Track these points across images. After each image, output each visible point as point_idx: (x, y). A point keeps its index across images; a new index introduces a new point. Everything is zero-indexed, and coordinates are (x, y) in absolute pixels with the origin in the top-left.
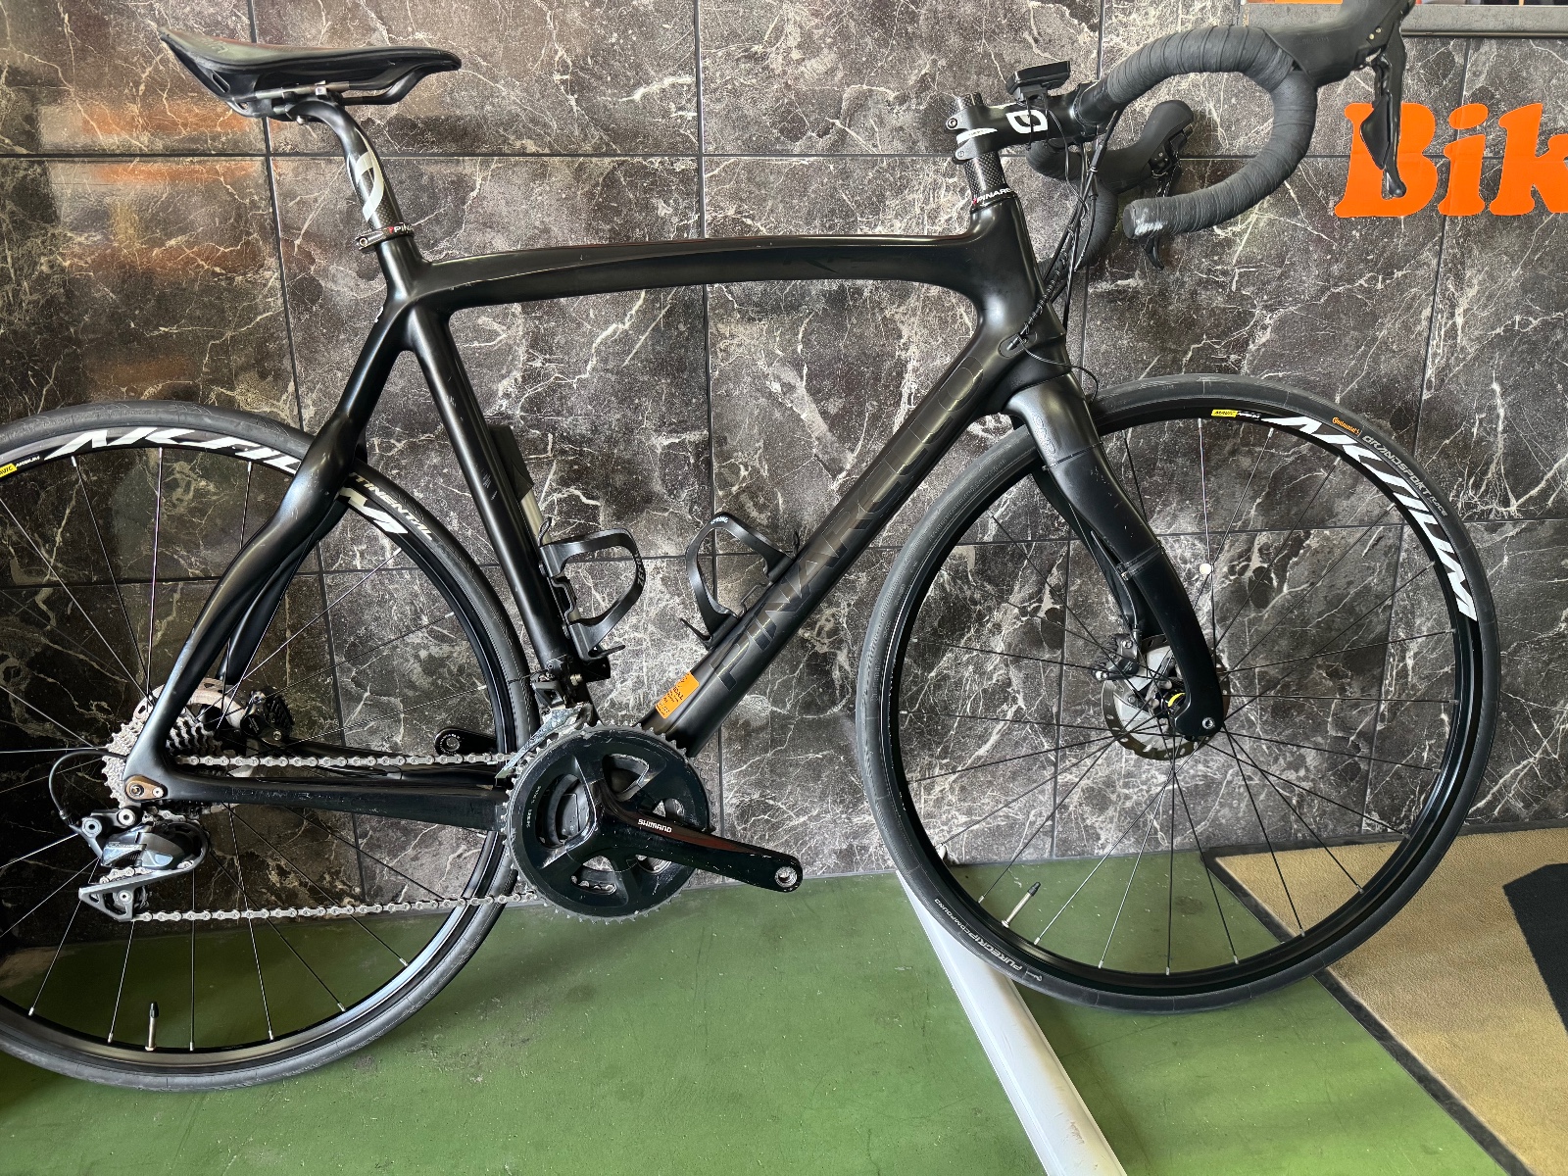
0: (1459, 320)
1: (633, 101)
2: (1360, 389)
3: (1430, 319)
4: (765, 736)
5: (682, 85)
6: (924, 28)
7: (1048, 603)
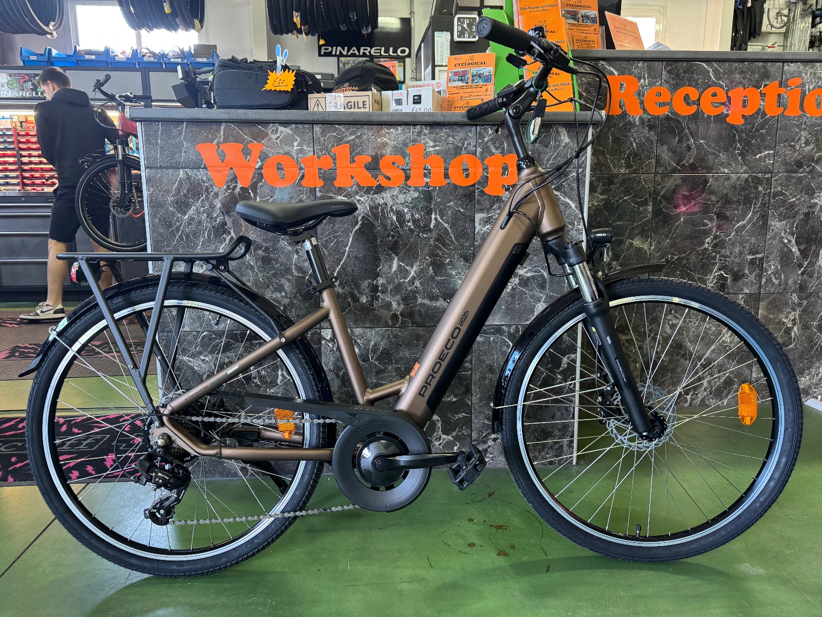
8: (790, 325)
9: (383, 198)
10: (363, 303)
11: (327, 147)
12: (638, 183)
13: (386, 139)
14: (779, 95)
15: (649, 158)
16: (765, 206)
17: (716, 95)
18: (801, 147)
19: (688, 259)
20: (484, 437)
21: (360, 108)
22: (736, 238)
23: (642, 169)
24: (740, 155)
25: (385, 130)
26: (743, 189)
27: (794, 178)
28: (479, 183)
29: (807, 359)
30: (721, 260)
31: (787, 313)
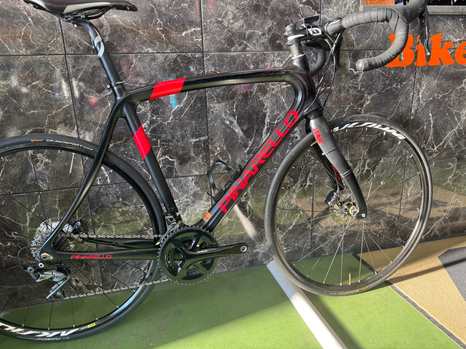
0: (421, 96)
1: (182, 36)
2: (394, 116)
3: (413, 96)
4: (227, 228)
5: (197, 31)
6: (270, 13)
7: (308, 183)
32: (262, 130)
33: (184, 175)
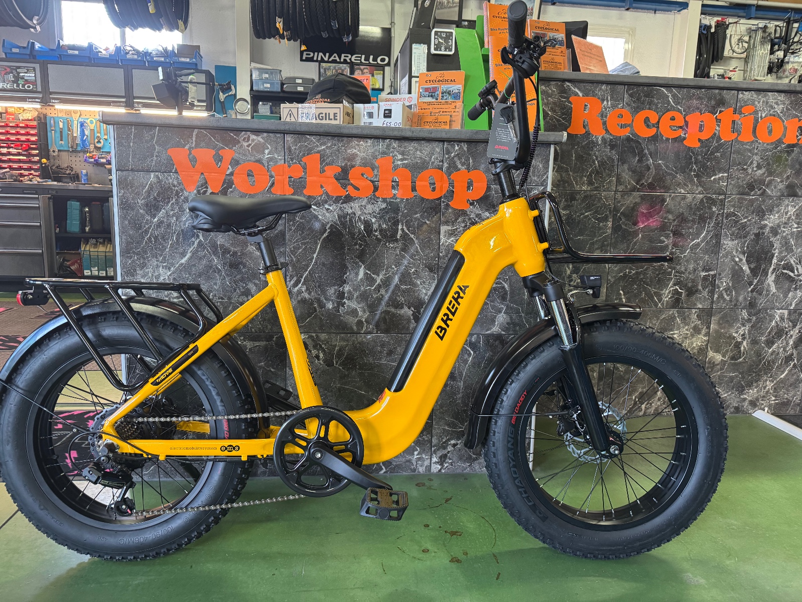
8: (739, 340)
9: (351, 208)
10: (329, 309)
11: (298, 156)
12: (599, 200)
13: (354, 151)
14: (734, 122)
15: (610, 176)
16: (718, 226)
17: (674, 119)
18: (753, 170)
19: (645, 274)
20: (444, 443)
21: (331, 119)
22: (690, 255)
23: (604, 186)
24: (696, 176)
25: (355, 142)
26: (698, 209)
27: (746, 200)
28: (445, 196)
29: (755, 373)
30: (676, 276)
31: (737, 328)
32: (768, 269)
33: (689, 307)
